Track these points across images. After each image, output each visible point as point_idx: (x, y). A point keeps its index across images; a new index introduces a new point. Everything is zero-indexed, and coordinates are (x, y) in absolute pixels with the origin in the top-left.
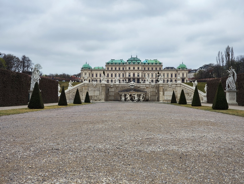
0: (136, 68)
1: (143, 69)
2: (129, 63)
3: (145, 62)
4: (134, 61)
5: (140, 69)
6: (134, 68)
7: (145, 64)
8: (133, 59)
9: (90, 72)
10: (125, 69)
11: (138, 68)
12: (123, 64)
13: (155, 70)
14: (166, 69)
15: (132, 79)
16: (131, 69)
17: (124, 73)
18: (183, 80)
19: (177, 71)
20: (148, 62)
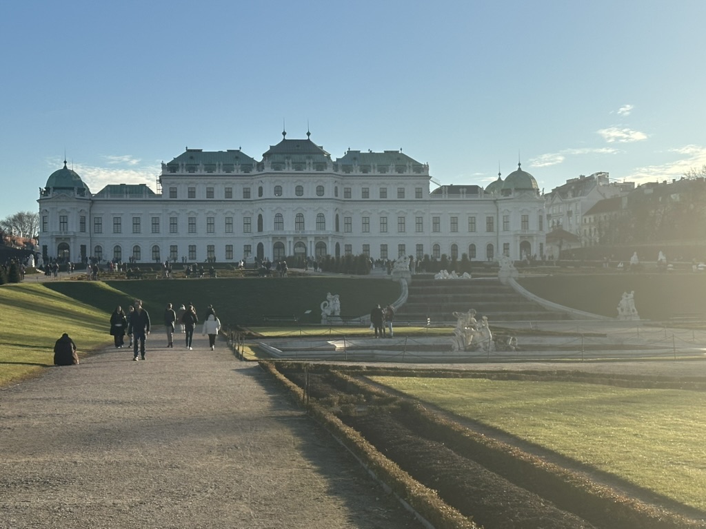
1: (341, 196)
2: (277, 166)
3: (348, 161)
4: (297, 157)
5: (329, 193)
6: (299, 190)
7: (347, 168)
8: (292, 148)
9: (86, 207)
11: (320, 190)
12: (247, 168)
13: (394, 199)
14: (447, 196)
15: (290, 242)
16: (284, 195)
17: (253, 214)
18: (525, 246)
19: (495, 201)
20: (361, 162)
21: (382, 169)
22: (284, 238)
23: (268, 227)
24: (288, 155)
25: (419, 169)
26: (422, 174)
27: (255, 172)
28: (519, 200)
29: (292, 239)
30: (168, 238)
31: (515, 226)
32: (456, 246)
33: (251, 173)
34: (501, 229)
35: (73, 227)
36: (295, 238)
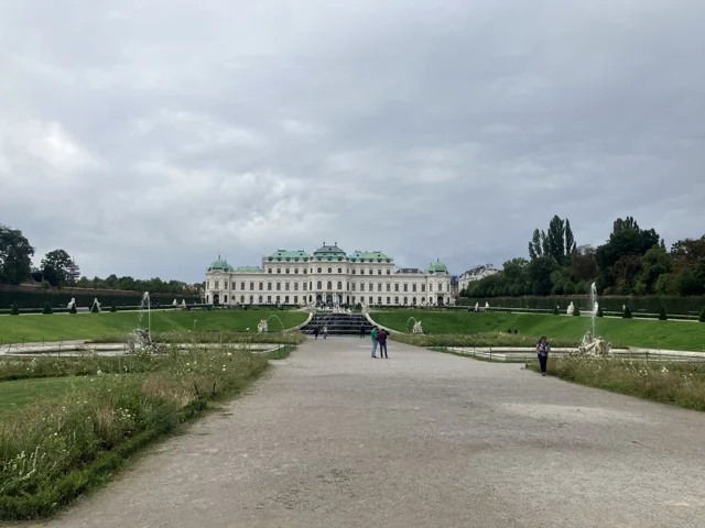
0: (335, 271)
1: (350, 273)
2: (319, 259)
3: (355, 257)
4: (330, 254)
5: (344, 271)
6: (330, 270)
7: (354, 260)
8: (327, 250)
9: (228, 277)
10: (309, 272)
11: (340, 270)
12: (306, 259)
13: (377, 275)
14: (402, 273)
16: (323, 272)
17: (308, 281)
18: (440, 298)
19: (426, 277)
20: (361, 257)
21: (371, 260)
22: (322, 293)
23: (315, 288)
24: (325, 253)
25: (388, 261)
26: (390, 262)
27: (309, 261)
28: (437, 276)
29: (325, 294)
30: (267, 293)
31: (435, 288)
32: (407, 299)
33: (307, 262)
34: (429, 290)
35: (221, 287)
36: (327, 293)
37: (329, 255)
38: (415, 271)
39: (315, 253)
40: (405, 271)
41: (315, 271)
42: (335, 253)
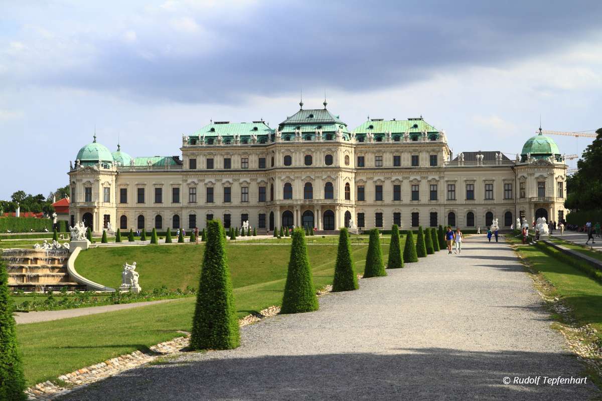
0: (319, 160)
1: (353, 164)
2: (288, 137)
3: (364, 130)
4: (308, 126)
5: (338, 160)
6: (308, 160)
7: (361, 137)
8: (306, 118)
9: (111, 179)
10: (269, 165)
11: (329, 159)
12: (263, 139)
13: (409, 167)
14: (463, 163)
15: (297, 211)
16: (293, 165)
17: (267, 183)
18: (542, 213)
19: (512, 168)
20: (376, 130)
21: (397, 137)
22: (292, 206)
23: (279, 195)
24: (298, 125)
25: (434, 136)
26: (437, 141)
27: (269, 142)
28: (535, 165)
29: (298, 208)
30: (187, 208)
31: (531, 192)
32: (473, 214)
33: (266, 144)
34: (518, 196)
35: (97, 198)
36: (302, 207)
37: (308, 129)
38: (490, 156)
39: (282, 126)
40: (470, 157)
41: (280, 162)
42: (320, 125)
